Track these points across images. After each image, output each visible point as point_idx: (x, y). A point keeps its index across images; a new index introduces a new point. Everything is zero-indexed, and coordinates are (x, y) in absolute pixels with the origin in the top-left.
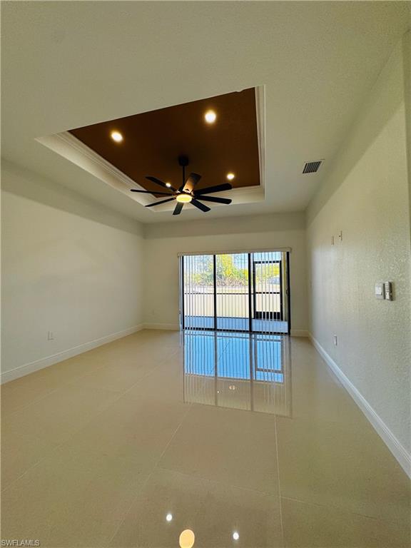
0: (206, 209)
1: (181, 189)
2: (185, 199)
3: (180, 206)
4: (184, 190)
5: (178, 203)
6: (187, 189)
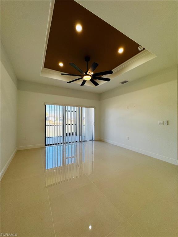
0: (96, 84)
1: (86, 73)
2: (87, 78)
3: (84, 82)
4: (87, 73)
5: (84, 80)
6: (90, 73)
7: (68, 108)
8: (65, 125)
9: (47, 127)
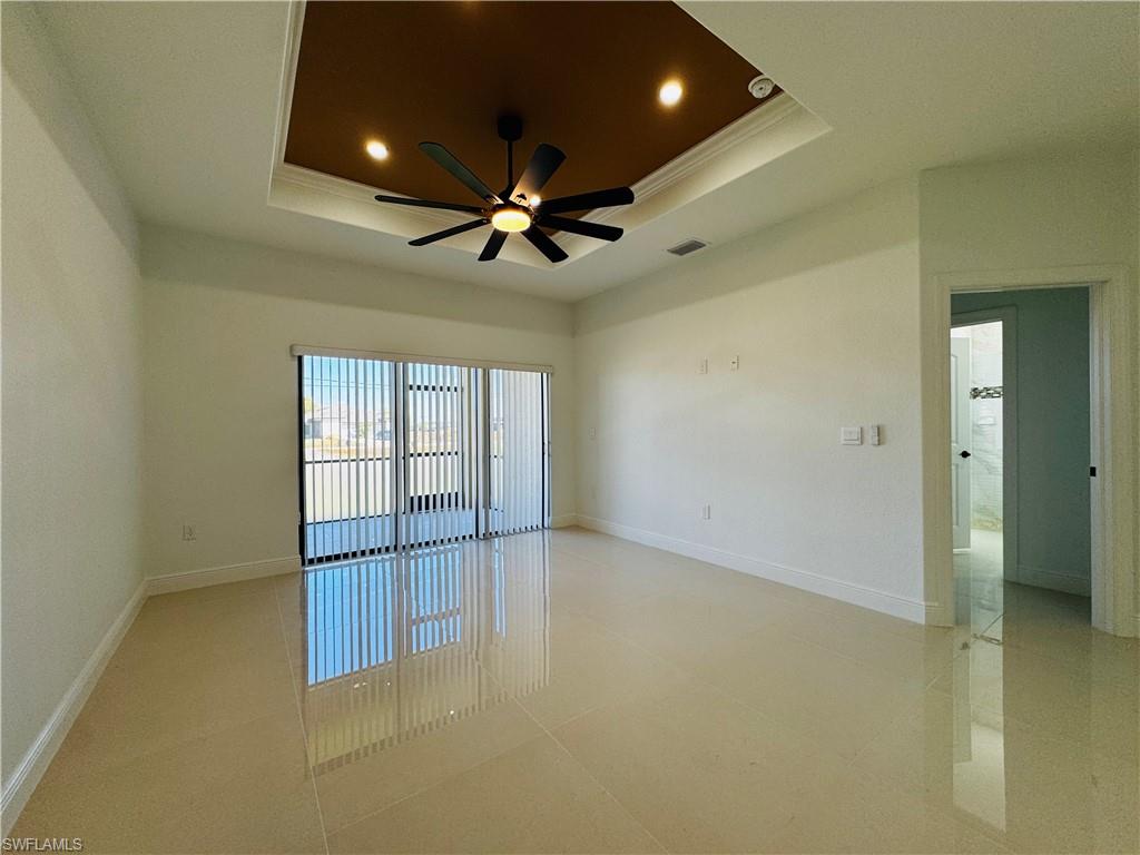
0: (556, 255)
1: (505, 195)
2: (512, 222)
3: (498, 240)
4: (513, 198)
5: (496, 231)
6: (522, 196)
7: (420, 373)
8: (402, 459)
9: (308, 468)
